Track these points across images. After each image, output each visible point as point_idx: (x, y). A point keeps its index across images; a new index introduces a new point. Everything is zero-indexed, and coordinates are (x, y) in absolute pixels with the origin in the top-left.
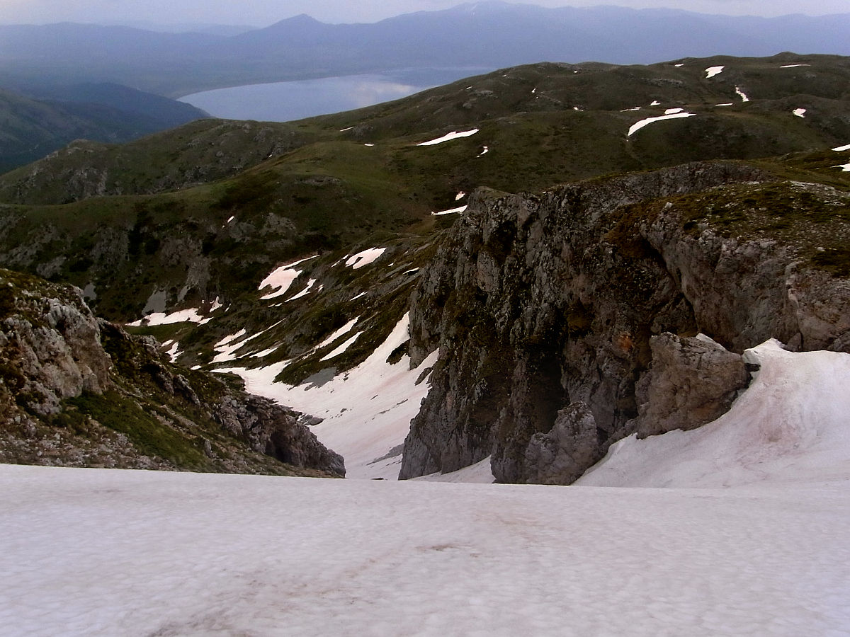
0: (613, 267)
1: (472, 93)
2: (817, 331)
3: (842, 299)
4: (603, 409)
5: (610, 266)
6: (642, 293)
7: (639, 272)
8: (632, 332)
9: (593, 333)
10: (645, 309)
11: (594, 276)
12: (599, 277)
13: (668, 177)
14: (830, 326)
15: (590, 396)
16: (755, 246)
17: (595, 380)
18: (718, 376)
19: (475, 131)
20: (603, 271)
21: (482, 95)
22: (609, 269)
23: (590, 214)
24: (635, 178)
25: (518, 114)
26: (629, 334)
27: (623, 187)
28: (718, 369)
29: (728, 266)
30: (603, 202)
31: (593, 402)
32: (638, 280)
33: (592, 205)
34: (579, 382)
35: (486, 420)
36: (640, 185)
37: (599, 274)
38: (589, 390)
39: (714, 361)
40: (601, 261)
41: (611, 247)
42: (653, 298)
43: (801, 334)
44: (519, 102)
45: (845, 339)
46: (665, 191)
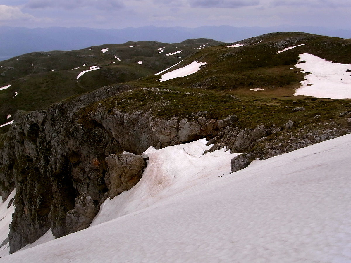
0: (84, 134)
1: (4, 69)
2: (165, 140)
3: (171, 126)
4: (94, 192)
5: (82, 133)
6: (98, 141)
7: (94, 133)
8: (98, 157)
9: (82, 163)
10: (101, 147)
11: (77, 139)
12: (79, 139)
13: (97, 93)
14: (169, 137)
15: (87, 188)
16: (136, 114)
17: (88, 181)
18: (135, 166)
19: (9, 86)
20: (80, 136)
21: (9, 69)
22: (82, 135)
23: (69, 114)
24: (84, 96)
25: (28, 76)
26: (97, 159)
27: (80, 100)
28: (134, 163)
29: (128, 124)
30: (73, 108)
31: (89, 190)
32: (95, 137)
33: (69, 110)
34: (81, 184)
35: (45, 213)
36: (87, 98)
37: (79, 137)
38: (86, 186)
39: (132, 160)
40: (78, 132)
41: (81, 125)
42: (103, 142)
43: (160, 142)
44: (27, 70)
45: (175, 140)
46: (97, 99)
